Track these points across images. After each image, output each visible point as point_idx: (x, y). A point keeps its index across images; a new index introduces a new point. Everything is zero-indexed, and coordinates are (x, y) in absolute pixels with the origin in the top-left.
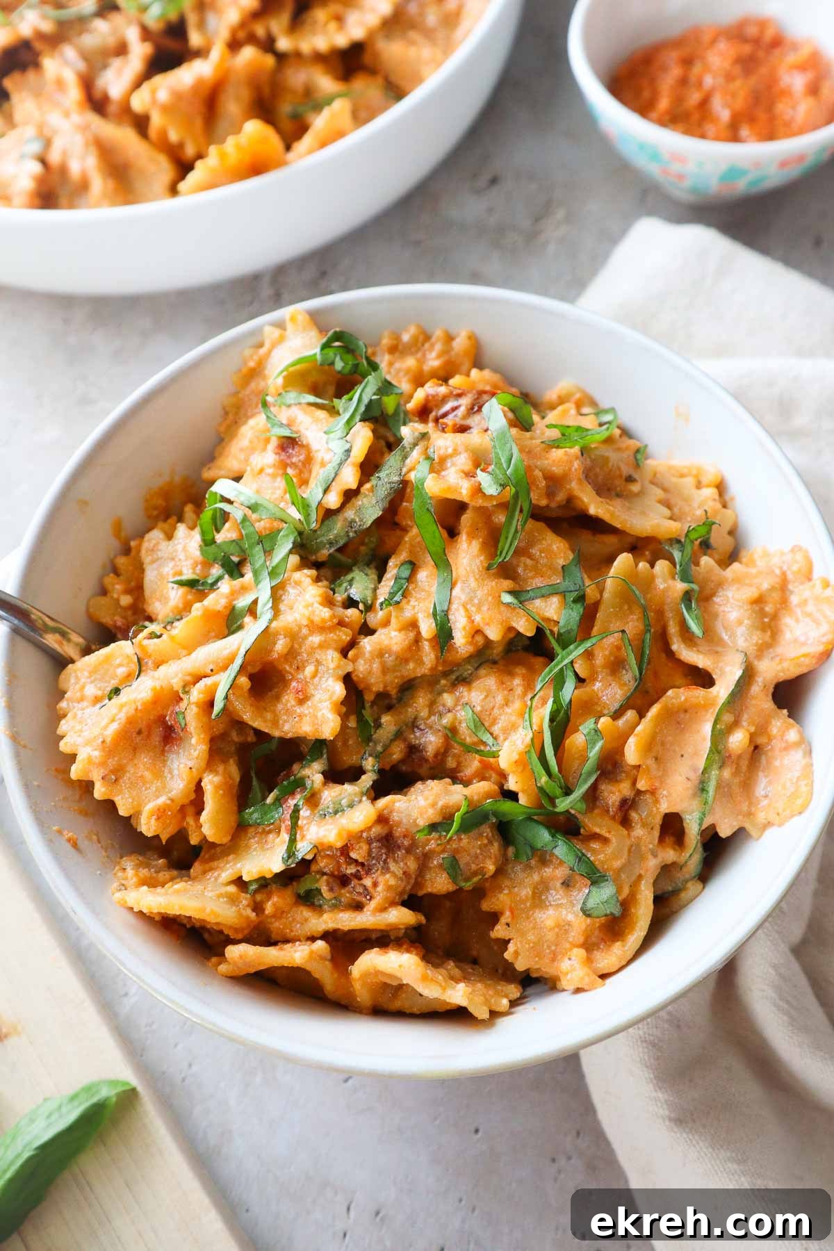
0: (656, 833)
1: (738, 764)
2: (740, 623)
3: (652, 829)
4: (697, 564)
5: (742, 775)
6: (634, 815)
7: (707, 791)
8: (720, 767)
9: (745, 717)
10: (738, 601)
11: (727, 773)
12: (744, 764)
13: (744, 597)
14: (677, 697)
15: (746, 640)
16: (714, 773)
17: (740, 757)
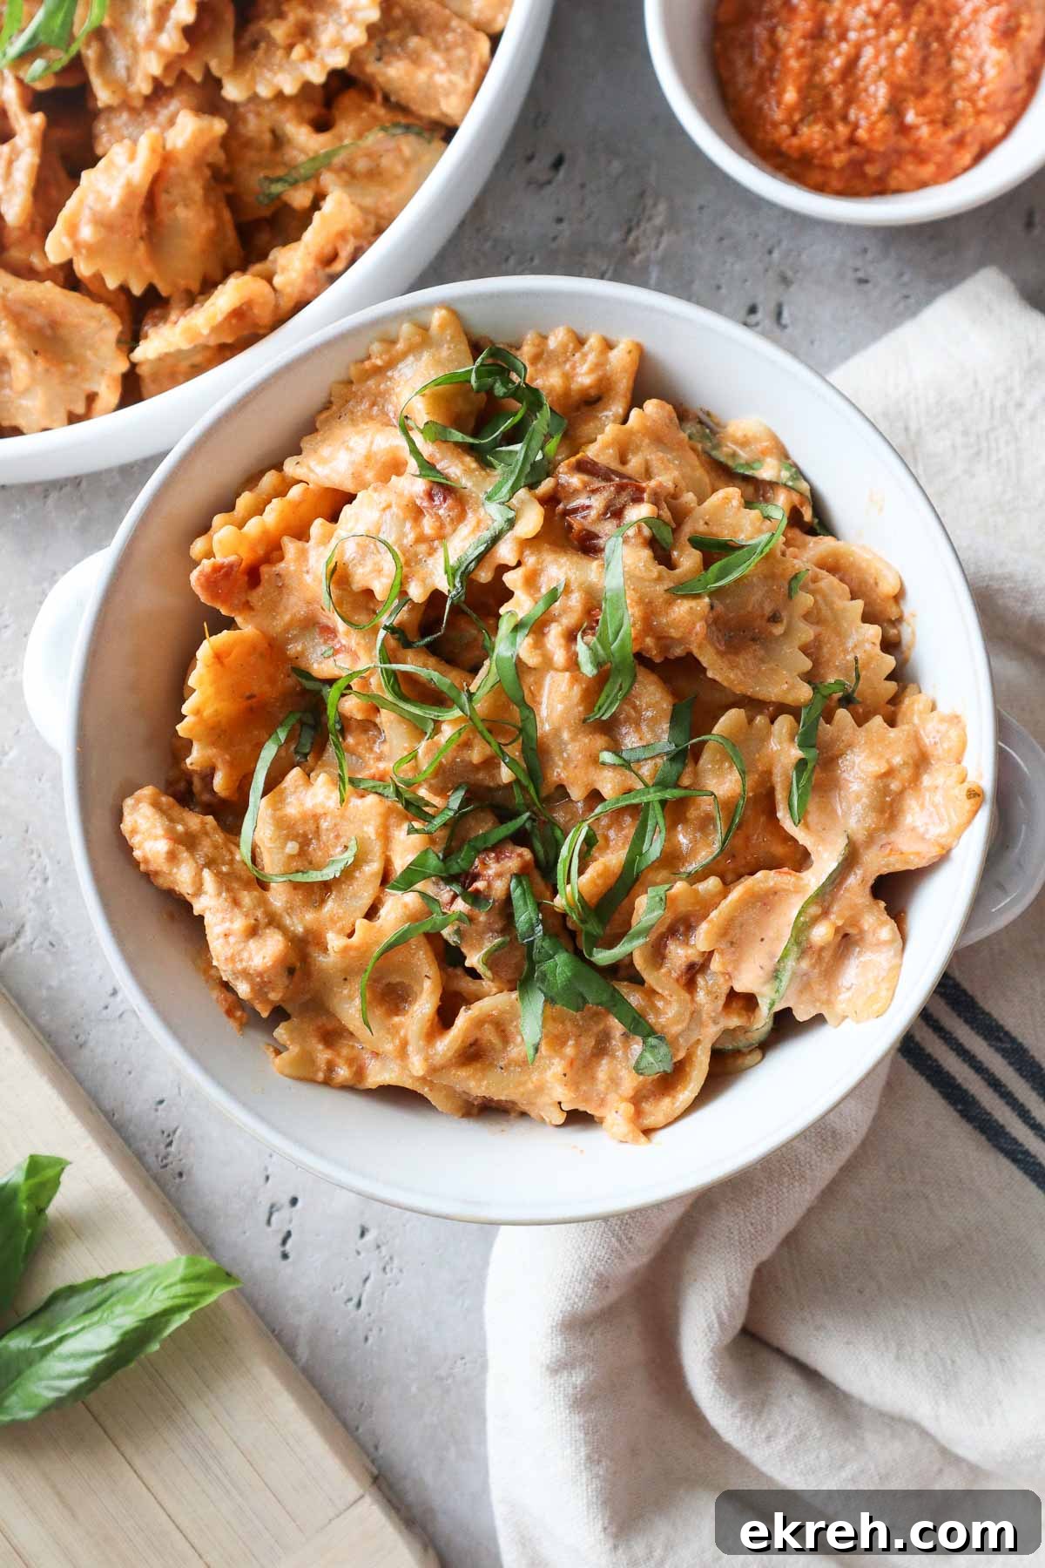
0: (721, 1002)
1: (819, 955)
2: (858, 798)
3: (716, 998)
4: (829, 720)
5: (824, 965)
6: (700, 981)
7: (781, 981)
8: (798, 959)
9: (835, 908)
10: (862, 771)
11: (805, 965)
12: (827, 955)
13: (871, 769)
14: (766, 879)
15: (859, 821)
16: (790, 963)
17: (822, 949)
